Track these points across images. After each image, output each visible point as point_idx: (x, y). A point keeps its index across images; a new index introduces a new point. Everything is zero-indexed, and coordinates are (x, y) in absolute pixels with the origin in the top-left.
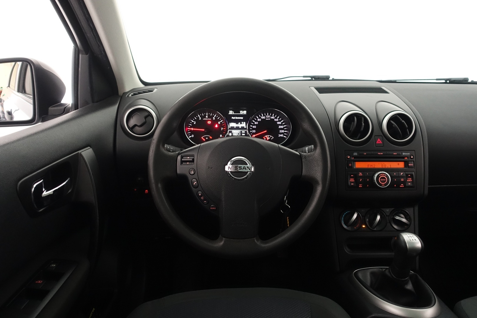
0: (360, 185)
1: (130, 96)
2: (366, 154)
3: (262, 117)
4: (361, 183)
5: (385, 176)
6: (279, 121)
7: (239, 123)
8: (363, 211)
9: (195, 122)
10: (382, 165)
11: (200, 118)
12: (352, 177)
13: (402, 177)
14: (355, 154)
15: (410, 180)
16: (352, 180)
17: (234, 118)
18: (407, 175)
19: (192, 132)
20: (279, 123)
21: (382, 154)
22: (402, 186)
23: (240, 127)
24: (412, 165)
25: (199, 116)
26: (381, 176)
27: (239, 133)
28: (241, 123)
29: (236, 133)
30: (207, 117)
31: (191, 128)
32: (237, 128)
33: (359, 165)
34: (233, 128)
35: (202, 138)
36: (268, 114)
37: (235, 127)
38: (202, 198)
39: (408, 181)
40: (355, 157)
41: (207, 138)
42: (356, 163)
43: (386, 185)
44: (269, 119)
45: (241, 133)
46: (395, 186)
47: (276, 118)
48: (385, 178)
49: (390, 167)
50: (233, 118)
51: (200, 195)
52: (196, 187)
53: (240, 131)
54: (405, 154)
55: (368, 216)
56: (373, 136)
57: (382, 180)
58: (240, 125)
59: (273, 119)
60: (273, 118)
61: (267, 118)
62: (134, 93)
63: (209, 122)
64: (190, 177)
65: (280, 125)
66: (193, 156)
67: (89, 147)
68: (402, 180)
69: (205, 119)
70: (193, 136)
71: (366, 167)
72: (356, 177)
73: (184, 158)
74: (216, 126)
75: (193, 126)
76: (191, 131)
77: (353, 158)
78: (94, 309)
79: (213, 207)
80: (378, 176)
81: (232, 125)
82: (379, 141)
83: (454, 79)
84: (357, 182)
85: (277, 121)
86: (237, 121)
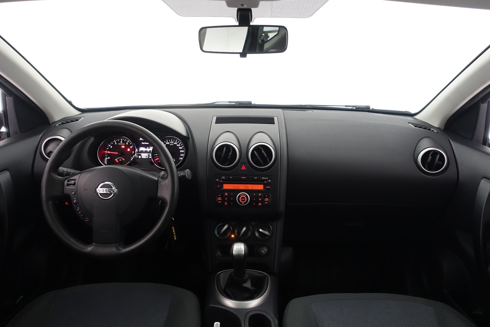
0: (225, 203)
1: (58, 125)
2: (231, 177)
3: (167, 143)
4: (226, 201)
5: (245, 196)
6: (181, 146)
7: (148, 148)
8: (233, 223)
9: (112, 146)
10: (245, 187)
11: (116, 143)
12: (220, 197)
13: (260, 197)
14: (223, 178)
15: (267, 200)
16: (220, 199)
17: (144, 143)
18: (264, 196)
19: (109, 155)
20: (180, 148)
21: (245, 178)
22: (260, 204)
23: (148, 151)
24: (269, 187)
25: (115, 141)
26: (241, 196)
27: (147, 156)
28: (149, 148)
29: (144, 156)
30: (121, 142)
31: (108, 151)
32: (146, 152)
33: (226, 187)
34: (142, 152)
35: (116, 160)
36: (172, 140)
37: (144, 151)
38: (79, 212)
39: (265, 200)
40: (223, 180)
41: (120, 160)
42: (224, 185)
43: (245, 203)
44: (173, 145)
45: (149, 156)
46: (254, 204)
47: (178, 144)
48: (245, 198)
49: (251, 189)
50: (142, 143)
51: (78, 210)
52: (76, 204)
53: (148, 155)
54: (264, 178)
55: (237, 228)
56: (239, 163)
57: (242, 199)
58: (148, 150)
59: (176, 145)
60: (175, 143)
61: (171, 144)
62: (62, 122)
63: (123, 147)
64: (72, 196)
65: (181, 150)
66: (75, 180)
67: (7, 171)
68: (260, 199)
69: (119, 144)
70: (109, 158)
71: (232, 188)
72: (223, 197)
73: (70, 181)
74: (129, 150)
75: (110, 150)
76: (107, 154)
77: (222, 181)
78: (22, 296)
79: (87, 219)
80: (239, 196)
81: (142, 149)
82: (244, 168)
83: (359, 107)
84: (223, 201)
85: (179, 147)
86: (146, 146)
